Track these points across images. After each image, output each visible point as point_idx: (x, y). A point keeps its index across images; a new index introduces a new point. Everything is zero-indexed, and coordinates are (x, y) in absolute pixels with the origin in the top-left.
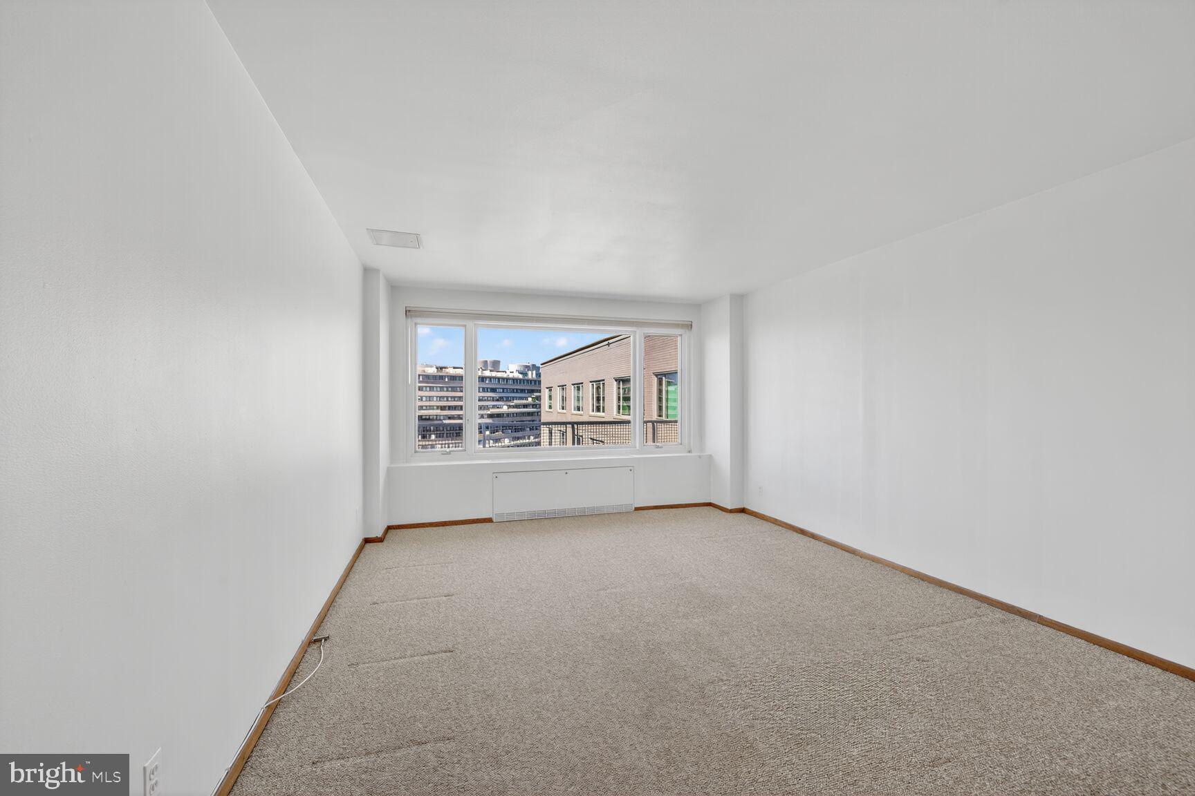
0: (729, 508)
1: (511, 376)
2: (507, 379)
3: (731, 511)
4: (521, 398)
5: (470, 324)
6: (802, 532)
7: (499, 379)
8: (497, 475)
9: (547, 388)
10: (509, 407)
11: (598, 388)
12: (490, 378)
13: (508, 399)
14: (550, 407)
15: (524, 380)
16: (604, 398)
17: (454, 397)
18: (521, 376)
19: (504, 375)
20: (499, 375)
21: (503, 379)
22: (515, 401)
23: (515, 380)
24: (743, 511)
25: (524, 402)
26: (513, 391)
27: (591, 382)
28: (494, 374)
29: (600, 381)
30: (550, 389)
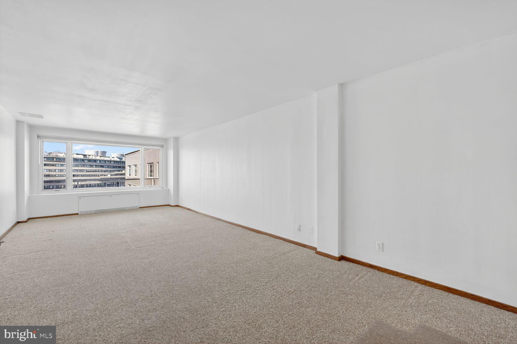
0: (173, 205)
1: (113, 159)
2: (111, 161)
3: (173, 206)
4: (119, 171)
5: (69, 142)
6: (189, 209)
7: (105, 161)
8: (80, 197)
9: (128, 166)
10: (112, 175)
11: (151, 166)
12: (100, 161)
13: (111, 171)
14: (130, 175)
15: (120, 162)
16: (153, 170)
17: (77, 170)
18: (118, 160)
19: (109, 159)
20: (105, 159)
21: (108, 161)
22: (115, 172)
23: (115, 162)
24: (178, 206)
25: (120, 173)
26: (114, 167)
27: (148, 163)
28: (102, 158)
29: (151, 163)
30: (130, 166)
